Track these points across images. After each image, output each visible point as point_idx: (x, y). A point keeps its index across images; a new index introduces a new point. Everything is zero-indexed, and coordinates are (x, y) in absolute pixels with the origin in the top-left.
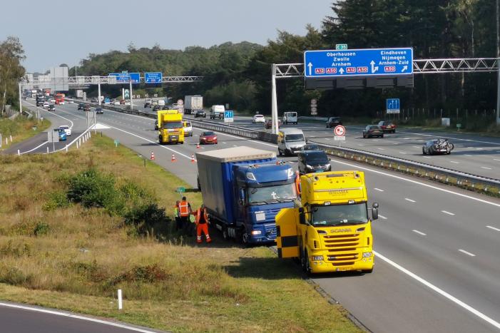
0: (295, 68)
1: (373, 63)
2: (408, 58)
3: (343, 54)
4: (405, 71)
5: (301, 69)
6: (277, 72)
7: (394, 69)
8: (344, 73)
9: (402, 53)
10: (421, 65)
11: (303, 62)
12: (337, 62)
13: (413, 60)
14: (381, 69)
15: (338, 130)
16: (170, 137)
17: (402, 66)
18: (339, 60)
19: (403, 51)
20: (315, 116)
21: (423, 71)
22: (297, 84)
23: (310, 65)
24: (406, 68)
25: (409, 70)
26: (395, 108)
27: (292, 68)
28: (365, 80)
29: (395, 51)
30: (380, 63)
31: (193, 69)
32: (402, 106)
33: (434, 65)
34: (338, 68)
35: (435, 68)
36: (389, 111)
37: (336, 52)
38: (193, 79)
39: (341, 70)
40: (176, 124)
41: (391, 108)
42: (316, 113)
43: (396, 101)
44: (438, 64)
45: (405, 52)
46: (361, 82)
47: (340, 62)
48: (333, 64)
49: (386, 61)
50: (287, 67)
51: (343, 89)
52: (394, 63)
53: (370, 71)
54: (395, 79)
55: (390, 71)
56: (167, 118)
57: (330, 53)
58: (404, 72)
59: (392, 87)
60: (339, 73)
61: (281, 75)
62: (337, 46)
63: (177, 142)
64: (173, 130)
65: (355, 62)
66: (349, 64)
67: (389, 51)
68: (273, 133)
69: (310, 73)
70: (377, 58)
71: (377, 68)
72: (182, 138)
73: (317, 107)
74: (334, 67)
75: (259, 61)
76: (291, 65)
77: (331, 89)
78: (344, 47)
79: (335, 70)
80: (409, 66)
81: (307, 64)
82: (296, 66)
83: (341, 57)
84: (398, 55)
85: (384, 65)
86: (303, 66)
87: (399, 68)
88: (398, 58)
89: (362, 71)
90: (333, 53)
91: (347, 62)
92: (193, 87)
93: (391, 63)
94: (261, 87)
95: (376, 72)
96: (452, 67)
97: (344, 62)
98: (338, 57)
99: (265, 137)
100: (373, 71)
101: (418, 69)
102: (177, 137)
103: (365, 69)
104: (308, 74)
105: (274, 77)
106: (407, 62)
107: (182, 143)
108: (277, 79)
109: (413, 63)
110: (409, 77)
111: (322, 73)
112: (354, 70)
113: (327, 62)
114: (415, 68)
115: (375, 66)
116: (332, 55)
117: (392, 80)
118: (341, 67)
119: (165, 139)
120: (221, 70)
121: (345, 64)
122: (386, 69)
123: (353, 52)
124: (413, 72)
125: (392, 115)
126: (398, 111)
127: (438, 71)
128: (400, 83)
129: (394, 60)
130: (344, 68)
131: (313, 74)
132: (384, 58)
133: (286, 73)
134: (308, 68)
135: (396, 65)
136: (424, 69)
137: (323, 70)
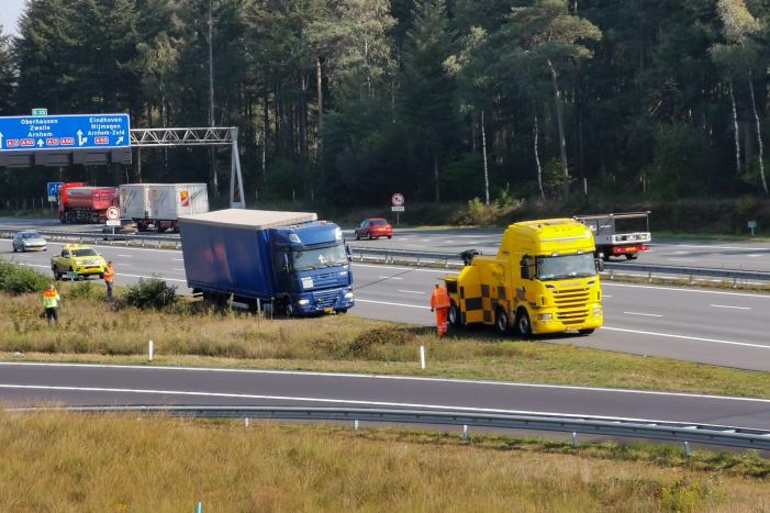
1: (80, 133)
2: (124, 127)
3: (41, 122)
4: (121, 144)
7: (106, 140)
8: (44, 146)
9: (116, 120)
10: (138, 136)
12: (36, 132)
13: (130, 130)
14: (91, 141)
15: (112, 212)
17: (117, 137)
18: (37, 128)
19: (118, 117)
21: (142, 144)
24: (121, 139)
25: (125, 142)
28: (70, 154)
29: (107, 118)
30: (90, 133)
33: (154, 136)
34: (37, 139)
35: (156, 140)
36: (51, 199)
37: (33, 119)
39: (40, 142)
44: (160, 135)
45: (120, 120)
46: (66, 156)
47: (38, 131)
48: (30, 135)
49: (96, 130)
51: (43, 166)
52: (107, 133)
53: (77, 144)
54: (109, 154)
55: (102, 143)
57: (24, 120)
58: (119, 145)
60: (37, 146)
62: (34, 111)
65: (58, 131)
66: (50, 134)
67: (100, 118)
69: (1, 146)
70: (86, 127)
71: (85, 140)
74: (30, 137)
77: (27, 166)
78: (43, 112)
79: (32, 142)
80: (126, 136)
83: (38, 125)
84: (111, 123)
85: (94, 136)
87: (113, 139)
88: (111, 127)
89: (66, 144)
90: (29, 119)
91: (47, 131)
93: (103, 133)
95: (85, 144)
96: (177, 139)
97: (43, 131)
98: (35, 125)
100: (81, 143)
101: (136, 140)
103: (71, 141)
106: (123, 133)
109: (129, 133)
110: (125, 151)
111: (15, 145)
113: (22, 132)
114: (132, 139)
115: (83, 137)
116: (28, 122)
118: (40, 138)
121: (45, 134)
122: (97, 141)
123: (55, 119)
124: (130, 145)
127: (160, 143)
128: (115, 159)
129: (106, 130)
130: (44, 139)
131: (4, 146)
132: (93, 127)
135: (110, 136)
136: (142, 141)
137: (16, 142)
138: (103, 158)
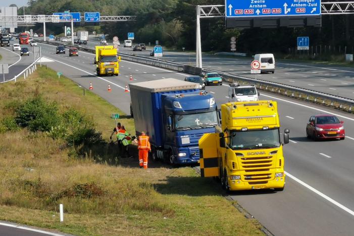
0: (217, 9)
1: (285, 5)
5: (222, 9)
6: (201, 13)
7: (304, 10)
8: (260, 14)
10: (328, 7)
11: (224, 4)
12: (254, 4)
13: (321, 3)
14: (293, 11)
15: (255, 64)
16: (106, 70)
17: (311, 8)
18: (256, 2)
20: (235, 51)
21: (330, 13)
22: (219, 23)
23: (230, 6)
24: (315, 9)
25: (317, 11)
26: (304, 45)
27: (214, 9)
28: (278, 20)
30: (292, 5)
31: (127, 10)
32: (311, 44)
33: (339, 7)
34: (255, 9)
35: (341, 10)
36: (299, 48)
38: (127, 18)
39: (258, 12)
40: (111, 58)
41: (301, 45)
42: (235, 50)
43: (307, 39)
44: (343, 6)
46: (275, 21)
47: (257, 4)
48: (251, 6)
49: (297, 3)
50: (210, 8)
51: (259, 28)
52: (305, 5)
53: (283, 12)
54: (305, 19)
55: (301, 12)
56: (104, 53)
58: (313, 13)
59: (303, 26)
60: (256, 14)
61: (205, 16)
63: (112, 74)
64: (109, 63)
65: (270, 4)
66: (265, 6)
68: (197, 66)
69: (230, 14)
71: (289, 10)
72: (116, 71)
73: (236, 44)
74: (251, 8)
75: (185, 3)
76: (213, 6)
77: (249, 28)
79: (253, 11)
80: (318, 7)
81: (228, 6)
82: (218, 7)
85: (296, 7)
86: (224, 7)
87: (309, 9)
89: (276, 12)
91: (263, 4)
92: (127, 25)
93: (302, 5)
94: (187, 26)
95: (288, 13)
97: (260, 4)
99: (191, 70)
100: (286, 13)
101: (326, 10)
102: (113, 70)
103: (279, 10)
104: (228, 14)
105: (198, 17)
106: (316, 5)
107: (117, 75)
108: (201, 19)
109: (321, 5)
110: (317, 18)
111: (241, 13)
112: (269, 11)
113: (245, 4)
114: (322, 9)
115: (287, 8)
117: (302, 20)
118: (257, 8)
119: (102, 72)
120: (151, 10)
121: (261, 6)
122: (297, 11)
124: (321, 13)
125: (302, 51)
126: (307, 48)
127: (343, 12)
128: (309, 23)
129: (304, 3)
130: (260, 9)
131: (233, 14)
132: (295, 1)
133: (209, 14)
134: (228, 9)
135: (307, 8)
136: (330, 11)
137: (241, 11)
138: (301, 23)
